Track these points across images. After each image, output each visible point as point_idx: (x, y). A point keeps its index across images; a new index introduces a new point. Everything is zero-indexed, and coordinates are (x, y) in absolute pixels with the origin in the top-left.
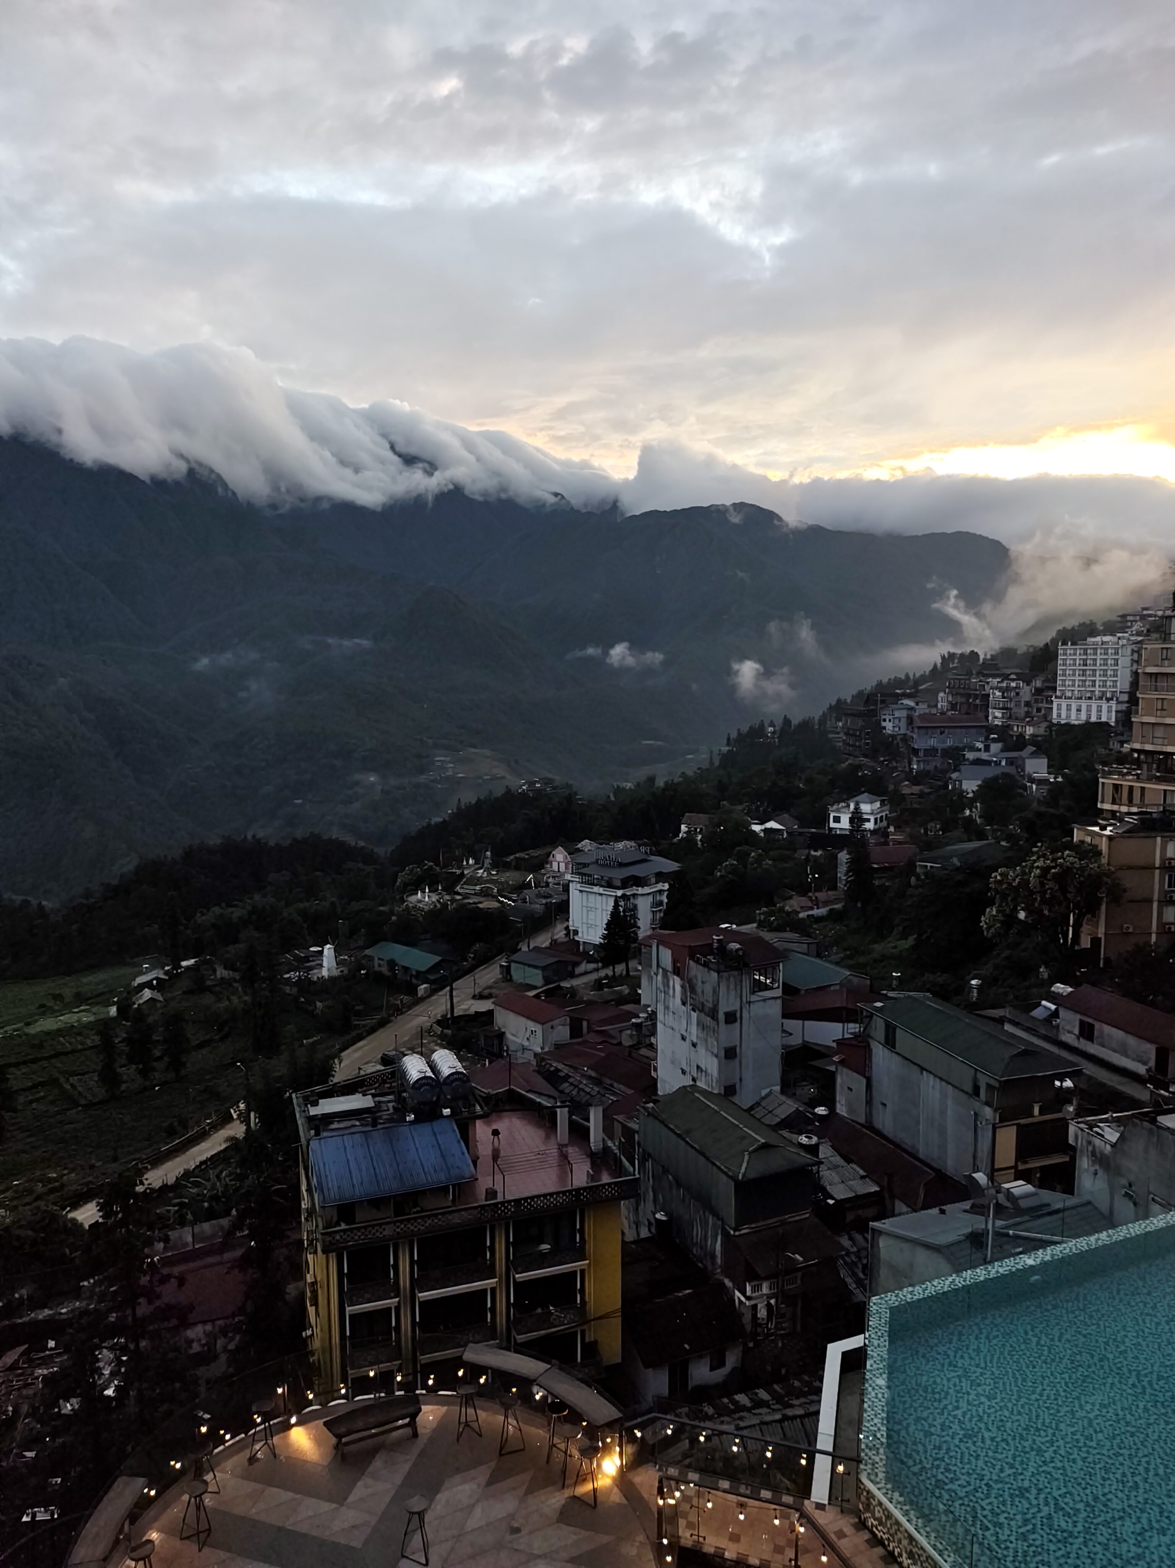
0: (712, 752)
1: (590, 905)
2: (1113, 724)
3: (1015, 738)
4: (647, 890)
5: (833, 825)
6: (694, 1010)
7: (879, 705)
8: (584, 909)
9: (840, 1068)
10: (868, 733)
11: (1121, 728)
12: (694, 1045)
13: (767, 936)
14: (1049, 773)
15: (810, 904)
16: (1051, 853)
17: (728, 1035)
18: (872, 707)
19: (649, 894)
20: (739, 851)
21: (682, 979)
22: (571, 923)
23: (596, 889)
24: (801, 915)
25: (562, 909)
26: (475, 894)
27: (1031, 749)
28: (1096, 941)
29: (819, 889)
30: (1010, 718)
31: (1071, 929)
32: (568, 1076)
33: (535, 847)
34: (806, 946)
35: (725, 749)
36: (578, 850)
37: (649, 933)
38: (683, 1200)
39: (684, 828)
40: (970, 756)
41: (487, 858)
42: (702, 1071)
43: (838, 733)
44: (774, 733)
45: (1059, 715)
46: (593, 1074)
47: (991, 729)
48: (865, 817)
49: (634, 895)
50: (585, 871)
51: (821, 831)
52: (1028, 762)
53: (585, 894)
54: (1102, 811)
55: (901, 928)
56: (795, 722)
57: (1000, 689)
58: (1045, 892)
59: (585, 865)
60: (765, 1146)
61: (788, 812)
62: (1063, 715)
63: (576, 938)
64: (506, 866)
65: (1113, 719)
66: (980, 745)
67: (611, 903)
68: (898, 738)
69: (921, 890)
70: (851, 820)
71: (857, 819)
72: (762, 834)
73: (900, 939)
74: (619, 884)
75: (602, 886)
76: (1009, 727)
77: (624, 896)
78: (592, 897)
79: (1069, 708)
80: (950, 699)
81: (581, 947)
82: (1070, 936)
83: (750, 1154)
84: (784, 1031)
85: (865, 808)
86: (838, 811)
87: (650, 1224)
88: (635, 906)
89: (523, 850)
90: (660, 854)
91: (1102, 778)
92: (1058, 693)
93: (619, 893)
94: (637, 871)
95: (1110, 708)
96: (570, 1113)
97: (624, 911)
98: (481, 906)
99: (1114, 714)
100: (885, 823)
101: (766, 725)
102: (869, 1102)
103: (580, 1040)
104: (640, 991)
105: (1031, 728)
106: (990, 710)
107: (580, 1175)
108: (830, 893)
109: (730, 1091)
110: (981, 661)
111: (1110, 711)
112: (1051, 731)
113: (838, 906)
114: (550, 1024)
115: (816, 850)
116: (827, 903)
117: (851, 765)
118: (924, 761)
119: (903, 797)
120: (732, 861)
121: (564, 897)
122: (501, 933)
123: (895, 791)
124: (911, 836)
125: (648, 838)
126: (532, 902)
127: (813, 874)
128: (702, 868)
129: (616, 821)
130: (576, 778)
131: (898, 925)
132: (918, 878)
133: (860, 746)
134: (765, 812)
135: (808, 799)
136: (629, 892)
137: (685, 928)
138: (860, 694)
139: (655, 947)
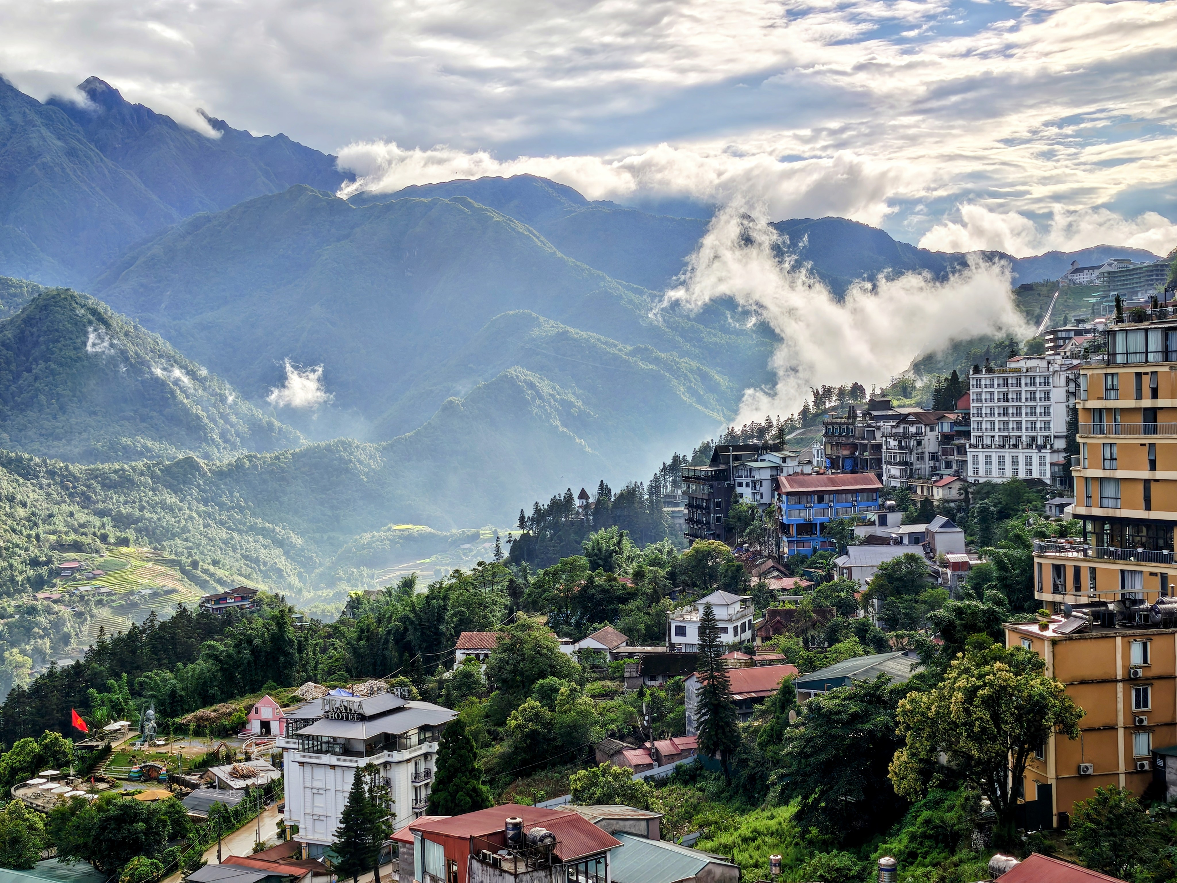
1: (316, 784)
2: (1048, 482)
3: (919, 505)
4: (406, 755)
5: (675, 639)
7: (733, 463)
8: (308, 792)
10: (718, 504)
11: (1058, 487)
13: (588, 813)
14: (968, 552)
15: (648, 760)
16: (978, 666)
18: (722, 467)
19: (408, 761)
20: (542, 686)
22: (286, 814)
23: (327, 759)
24: (635, 778)
25: (272, 793)
26: (130, 779)
27: (941, 520)
28: (1044, 790)
29: (661, 736)
30: (911, 476)
31: (1010, 774)
33: (228, 696)
34: (644, 824)
35: (517, 533)
36: (296, 700)
39: (459, 655)
40: (861, 532)
41: (148, 720)
43: (677, 505)
44: (586, 507)
45: (976, 471)
47: (884, 493)
48: (720, 625)
49: (386, 764)
50: (307, 731)
51: (660, 649)
52: (937, 537)
53: (308, 769)
54: (1040, 604)
55: (778, 789)
57: (895, 436)
58: (972, 724)
59: (307, 722)
61: (611, 622)
62: (982, 472)
63: (296, 838)
64: (181, 731)
65: (1048, 475)
66: (873, 516)
67: (350, 778)
68: (760, 509)
69: (802, 729)
70: (702, 631)
71: (708, 628)
72: (575, 659)
73: (778, 805)
74: (361, 748)
75: (334, 753)
76: (911, 489)
77: (370, 767)
78: (319, 773)
79: (988, 462)
80: (829, 452)
81: (304, 852)
82: (1010, 784)
85: (719, 613)
86: (682, 618)
88: (388, 782)
89: (208, 701)
90: (426, 697)
91: (1039, 556)
92: (973, 441)
93: (362, 762)
94: (388, 724)
95: (1042, 459)
97: (370, 791)
98: (139, 797)
99: (1048, 466)
100: (748, 634)
101: (576, 495)
105: (940, 490)
106: (884, 467)
108: (677, 740)
110: (868, 398)
111: (1042, 464)
112: (967, 493)
113: (687, 761)
115: (653, 678)
116: (671, 757)
117: (697, 551)
118: (798, 542)
119: (772, 595)
120: (532, 702)
121: (275, 775)
122: (172, 839)
123: (761, 587)
124: (786, 651)
125: (405, 674)
126: (224, 786)
127: (650, 713)
128: (487, 716)
129: (355, 651)
130: (290, 587)
131: (774, 784)
132: (799, 713)
133: (708, 523)
134: (578, 625)
135: (639, 602)
136: (377, 760)
137: (463, 812)
138: (706, 448)
139: (417, 846)
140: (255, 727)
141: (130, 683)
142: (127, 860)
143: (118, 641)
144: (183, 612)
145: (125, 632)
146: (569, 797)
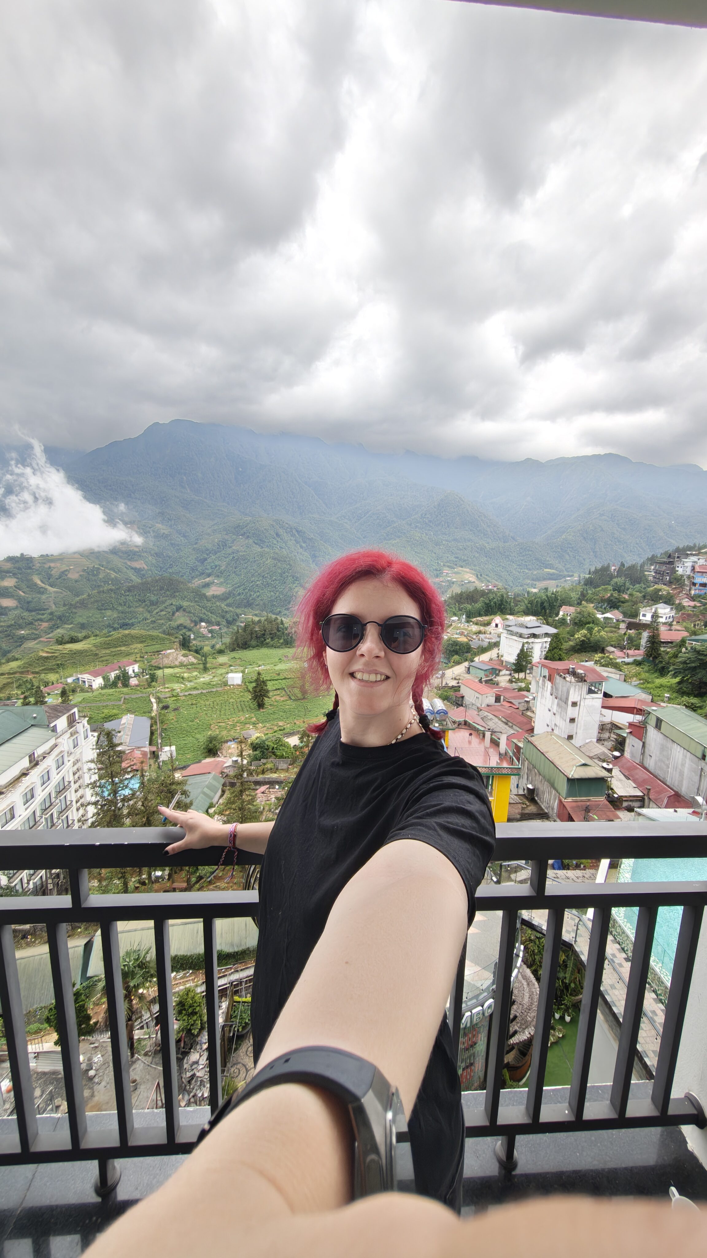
0: (580, 577)
1: (510, 644)
5: (641, 618)
6: (556, 698)
7: (676, 559)
8: (508, 646)
9: (629, 735)
10: (668, 573)
12: (554, 714)
13: (599, 669)
15: (624, 656)
17: (571, 712)
18: (671, 560)
19: (540, 642)
20: (589, 626)
21: (552, 683)
22: (500, 651)
23: (514, 638)
24: (618, 661)
25: (497, 645)
26: (456, 634)
29: (630, 649)
32: (491, 719)
33: (486, 615)
34: (618, 675)
35: (587, 576)
36: (507, 619)
37: (539, 660)
38: (541, 781)
39: (561, 613)
41: (463, 618)
42: (557, 726)
43: (651, 572)
44: (615, 570)
46: (504, 720)
48: (660, 615)
49: (532, 642)
50: (509, 628)
51: (635, 620)
53: (508, 639)
55: (673, 672)
56: (626, 565)
59: (509, 626)
60: (585, 765)
61: (618, 609)
63: (502, 659)
64: (472, 623)
67: (521, 644)
68: (685, 577)
69: (687, 655)
70: (652, 617)
71: (655, 616)
72: (602, 620)
73: (672, 678)
74: (525, 636)
75: (517, 636)
77: (527, 643)
78: (512, 641)
81: (504, 663)
83: (577, 767)
84: (601, 714)
85: (660, 611)
86: (646, 611)
87: (524, 789)
88: (532, 648)
89: (480, 615)
90: (548, 624)
94: (535, 631)
96: (491, 735)
97: (527, 649)
98: (458, 639)
100: (671, 620)
101: (611, 565)
102: (643, 754)
103: (499, 704)
104: (530, 686)
107: (494, 761)
108: (636, 651)
109: (570, 737)
113: (639, 658)
114: (486, 695)
115: (630, 630)
116: (633, 656)
117: (655, 588)
118: (699, 589)
119: (684, 607)
120: (584, 631)
121: (498, 640)
122: (467, 652)
123: (680, 604)
124: (686, 628)
125: (542, 616)
126: (482, 640)
127: (627, 641)
128: (568, 633)
129: (527, 607)
130: (509, 585)
131: (671, 671)
132: (686, 649)
133: (662, 579)
134: (605, 608)
135: (629, 604)
136: (531, 640)
137: (556, 660)
138: (666, 553)
139: (540, 668)
140: (493, 625)
141: (459, 607)
142: (453, 656)
143: (457, 595)
144: (476, 589)
145: (459, 592)
146: (593, 662)
